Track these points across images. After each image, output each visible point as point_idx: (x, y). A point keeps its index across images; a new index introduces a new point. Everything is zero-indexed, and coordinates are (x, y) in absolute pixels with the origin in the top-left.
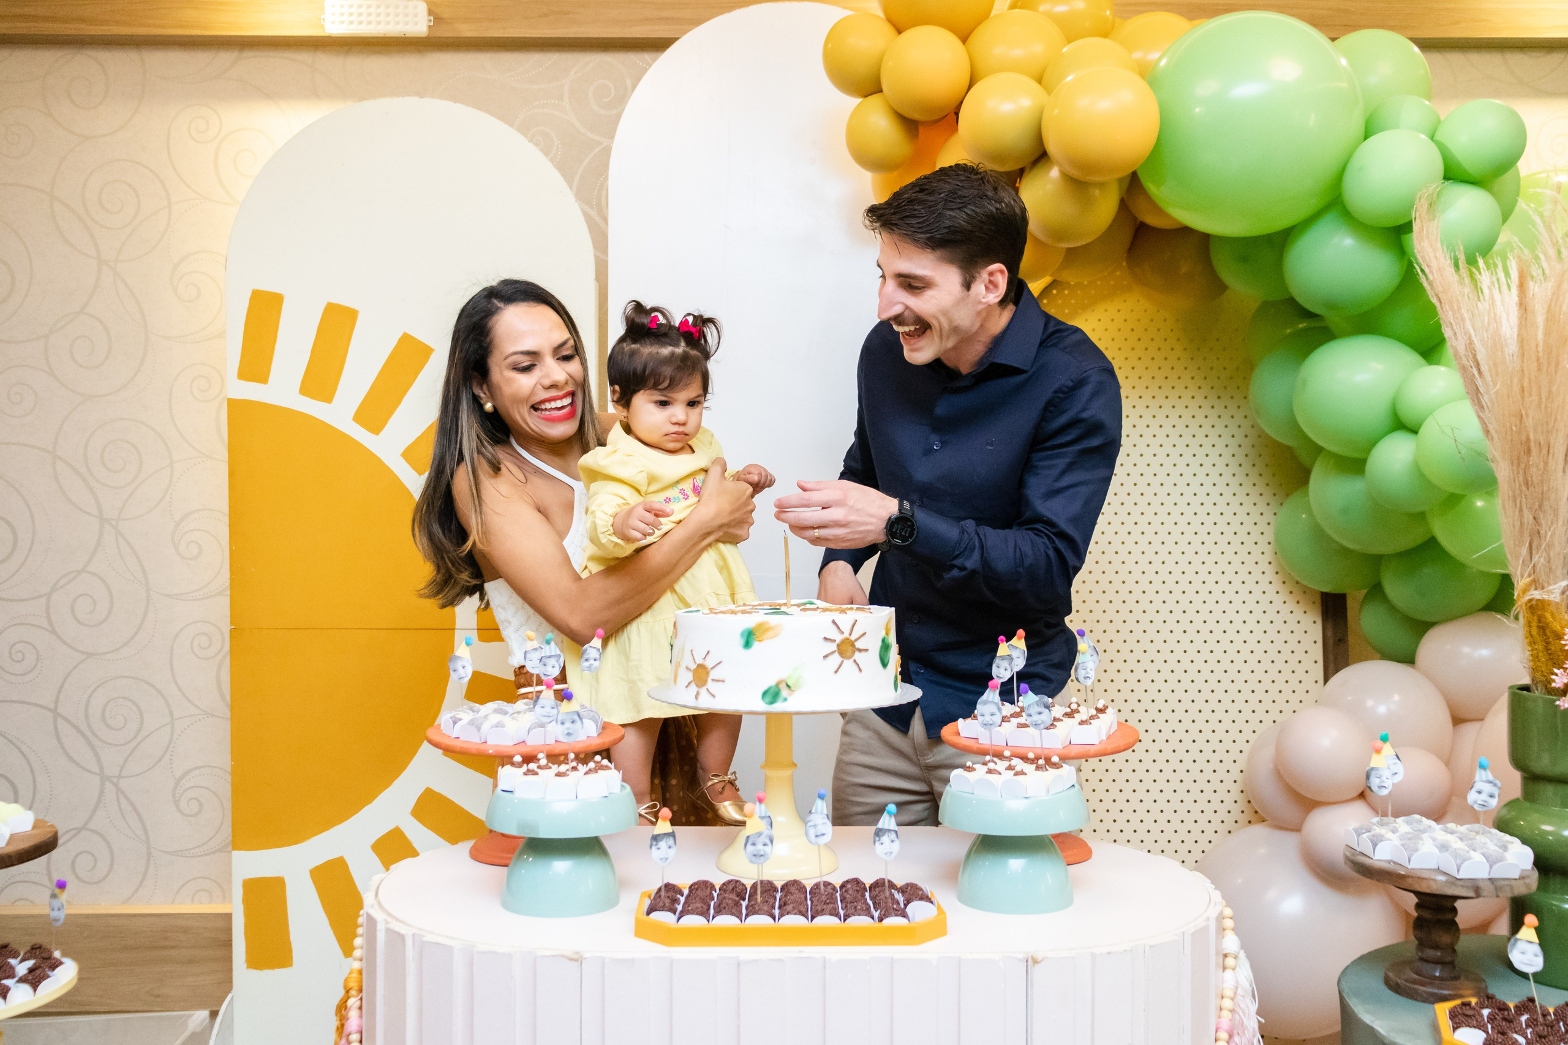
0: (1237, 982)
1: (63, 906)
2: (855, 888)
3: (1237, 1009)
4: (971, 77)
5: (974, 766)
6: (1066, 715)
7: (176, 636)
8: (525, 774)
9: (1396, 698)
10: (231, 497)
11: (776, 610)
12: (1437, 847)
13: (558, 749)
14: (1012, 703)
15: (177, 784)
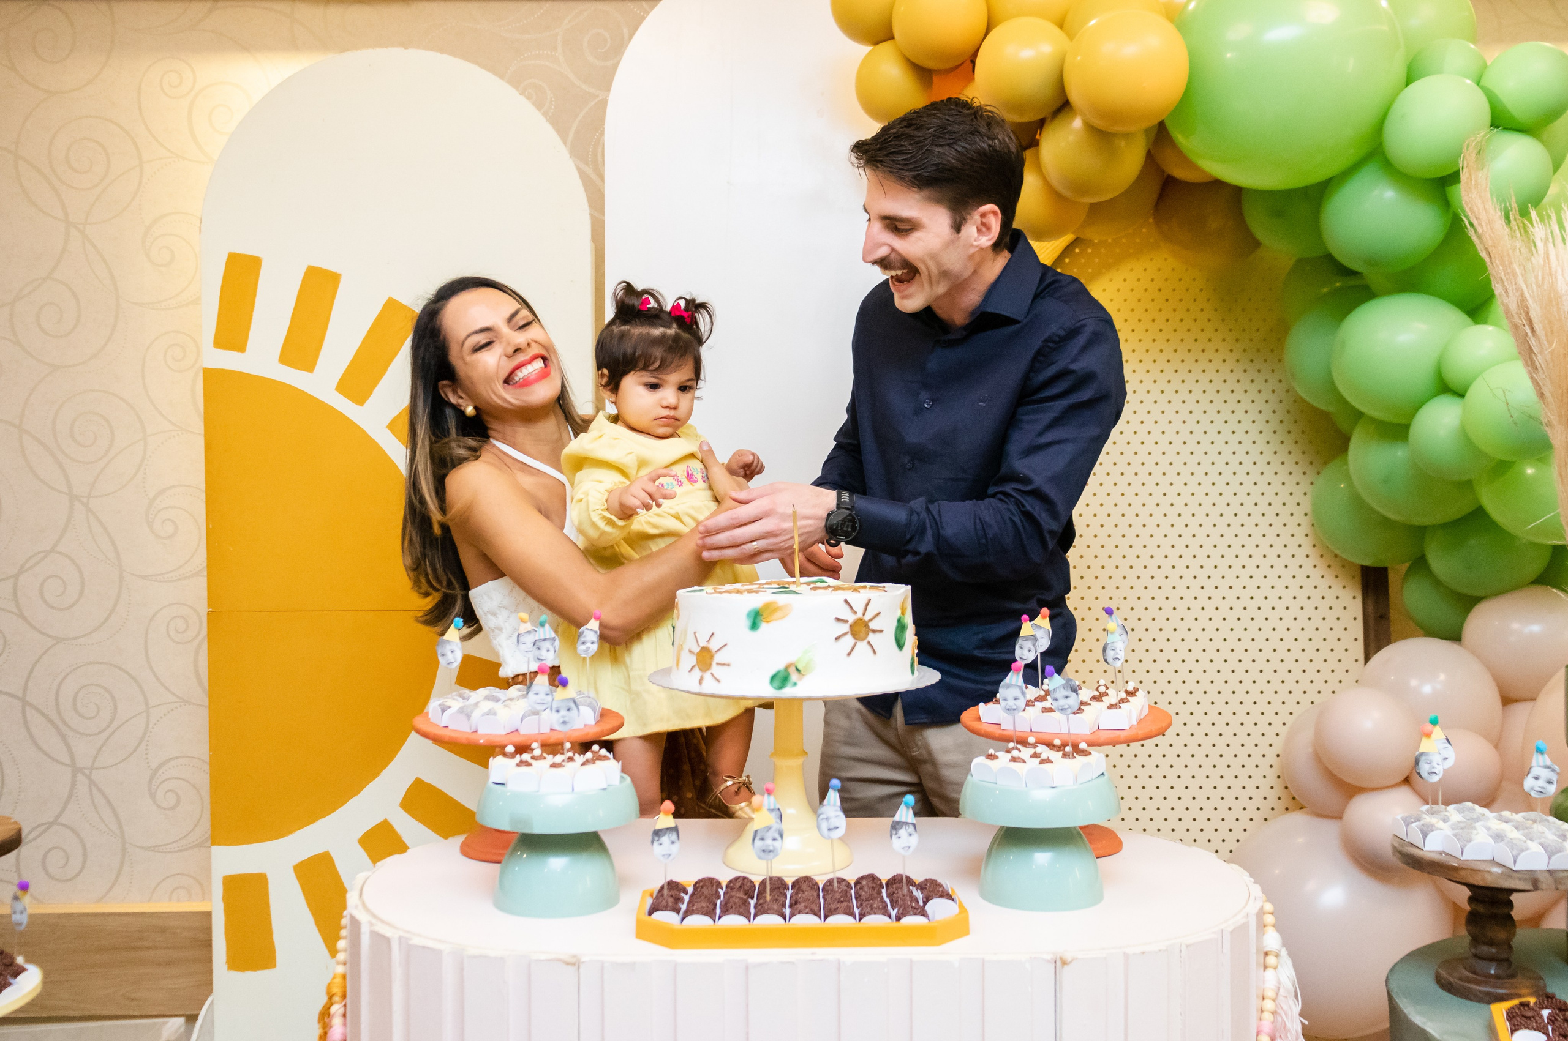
0: (1279, 982)
1: (25, 908)
2: (870, 885)
3: (1280, 1011)
4: (988, 23)
5: (997, 754)
6: (1094, 698)
7: (151, 620)
8: (518, 765)
9: (1442, 677)
10: (208, 473)
11: (784, 589)
12: (1491, 836)
13: (554, 738)
14: (1036, 685)
15: (152, 777)
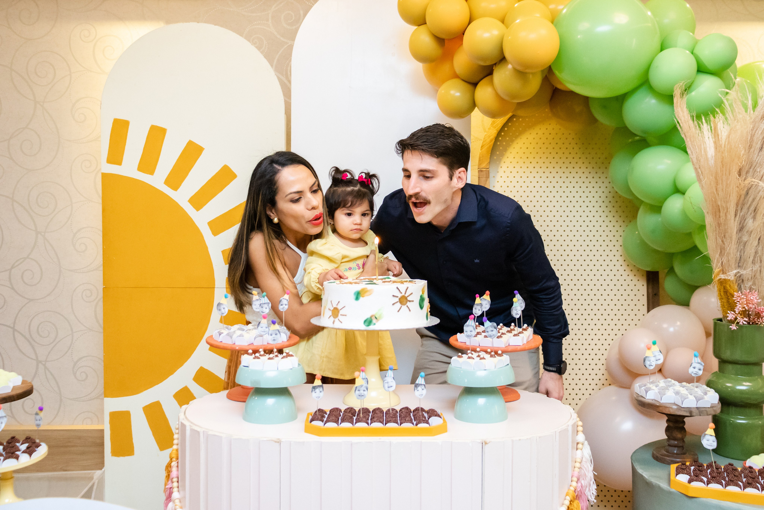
0: (583, 455)
1: (41, 418)
2: (406, 411)
3: (583, 468)
4: (470, 18)
5: (462, 356)
6: (508, 331)
7: (74, 291)
8: (254, 358)
9: (678, 323)
10: (103, 222)
11: (371, 282)
12: (674, 393)
13: (269, 347)
15: (75, 366)
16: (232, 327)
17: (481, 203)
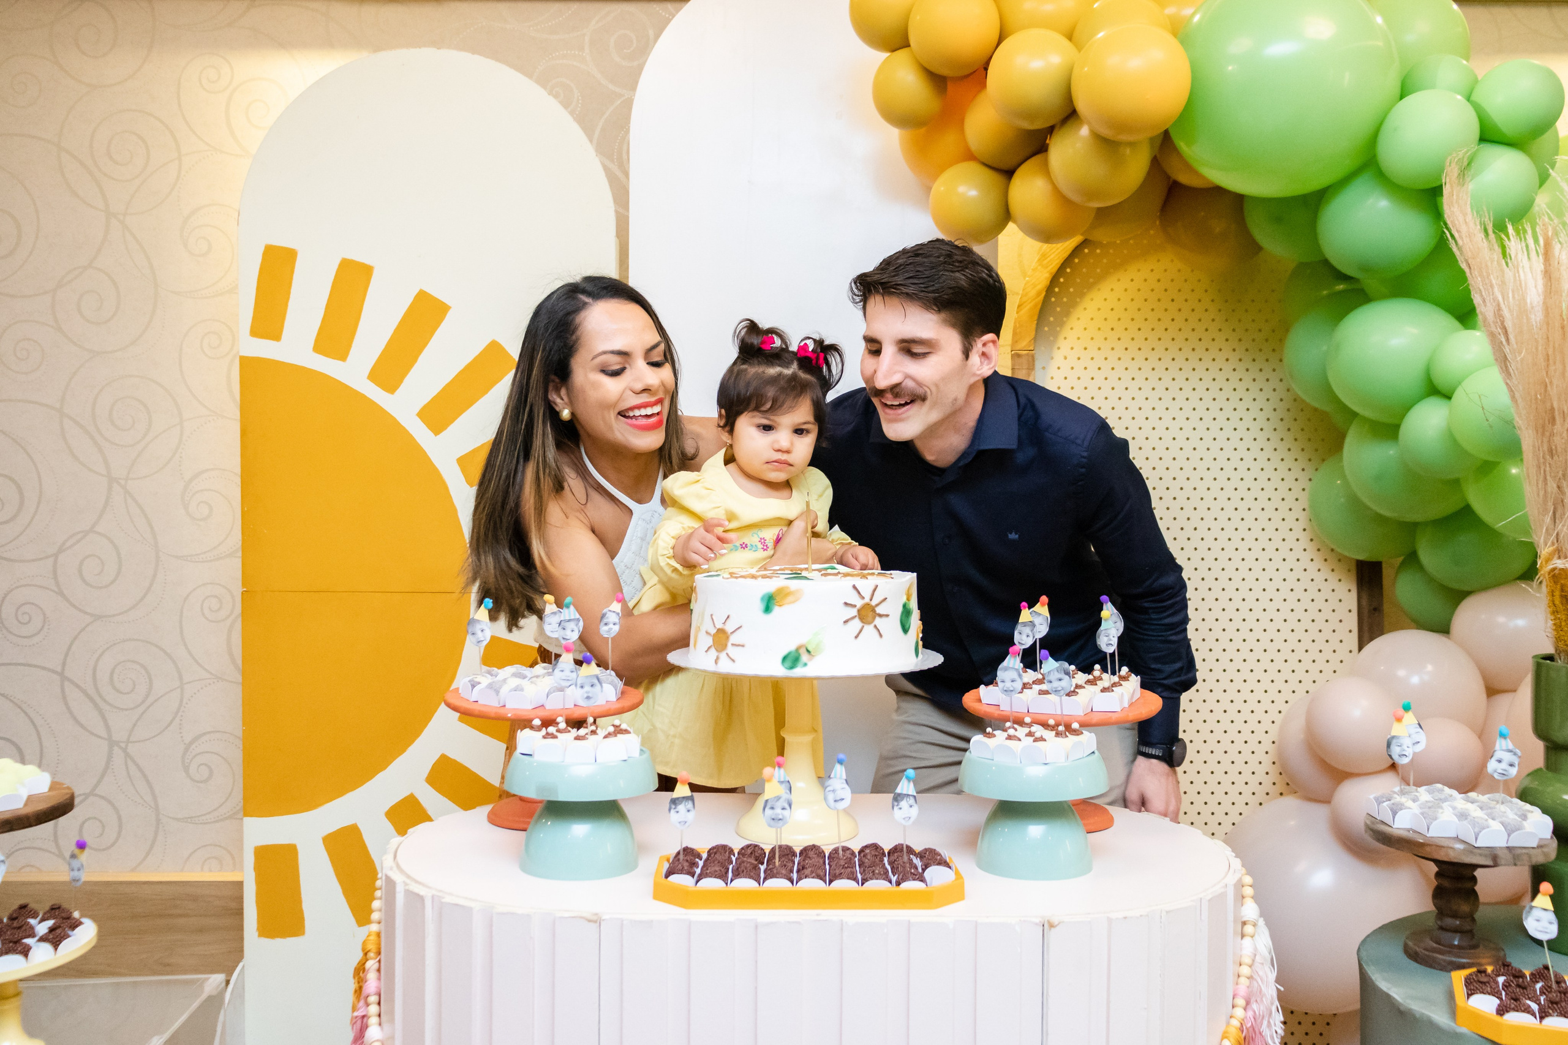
0: (1256, 949)
1: (82, 865)
2: (873, 853)
3: (1256, 977)
4: (1001, 32)
5: (994, 732)
6: (1088, 682)
7: (185, 599)
8: (544, 737)
9: (1430, 668)
10: (243, 457)
11: (797, 575)
12: (1456, 815)
13: (577, 714)
14: (1035, 670)
15: (186, 750)
16: (500, 671)
17: (1025, 413)
